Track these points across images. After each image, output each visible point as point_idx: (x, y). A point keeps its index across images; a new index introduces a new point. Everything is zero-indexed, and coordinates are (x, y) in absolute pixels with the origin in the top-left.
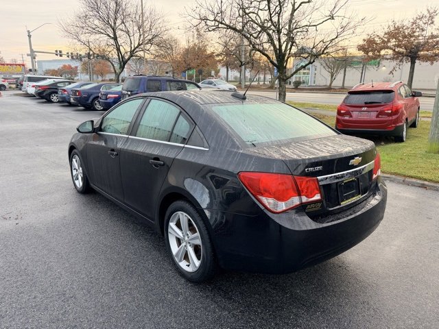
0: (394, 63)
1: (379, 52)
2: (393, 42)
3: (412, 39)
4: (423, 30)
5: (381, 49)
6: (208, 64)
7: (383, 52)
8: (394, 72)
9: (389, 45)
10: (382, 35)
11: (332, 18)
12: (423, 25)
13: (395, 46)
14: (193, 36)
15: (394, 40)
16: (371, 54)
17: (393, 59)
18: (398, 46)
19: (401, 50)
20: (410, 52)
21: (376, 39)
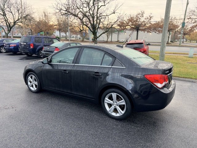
0: (131, 32)
1: (125, 27)
2: (130, 23)
3: (137, 22)
4: (140, 19)
5: (126, 26)
6: (50, 30)
7: (127, 27)
8: (131, 35)
9: (129, 24)
10: (126, 20)
11: (114, 13)
12: (140, 17)
13: (131, 25)
14: (42, 16)
15: (131, 22)
16: (122, 27)
17: (130, 30)
18: (132, 25)
19: (133, 26)
20: (137, 27)
21: (124, 22)
